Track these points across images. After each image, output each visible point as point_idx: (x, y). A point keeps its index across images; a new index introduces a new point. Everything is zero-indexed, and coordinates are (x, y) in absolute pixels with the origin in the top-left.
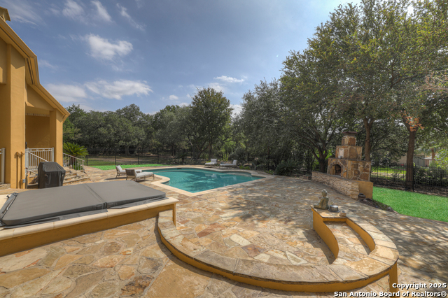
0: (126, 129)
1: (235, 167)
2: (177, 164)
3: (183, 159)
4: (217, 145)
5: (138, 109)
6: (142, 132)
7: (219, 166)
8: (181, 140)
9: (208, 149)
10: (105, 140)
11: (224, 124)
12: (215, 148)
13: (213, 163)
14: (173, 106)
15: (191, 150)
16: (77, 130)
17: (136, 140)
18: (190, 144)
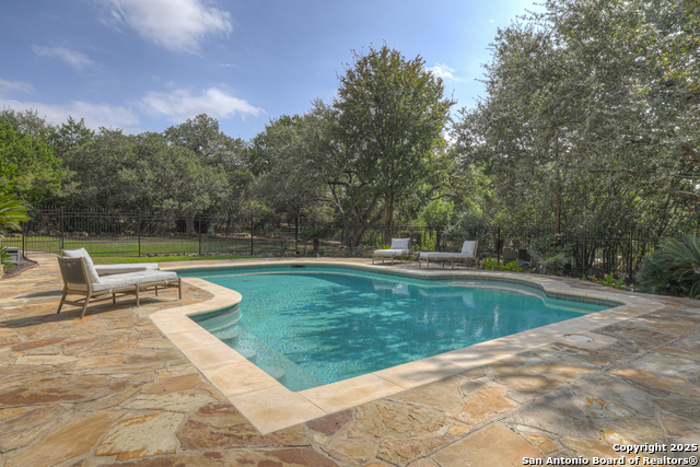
0: (182, 171)
1: (469, 263)
2: (299, 254)
3: (316, 243)
4: (407, 203)
5: (216, 126)
6: (221, 180)
7: (417, 260)
8: (314, 199)
9: (383, 221)
10: (133, 198)
11: (426, 147)
12: (403, 212)
13: (399, 251)
14: (296, 117)
15: (339, 224)
16: (67, 173)
17: (206, 198)
18: (337, 210)
